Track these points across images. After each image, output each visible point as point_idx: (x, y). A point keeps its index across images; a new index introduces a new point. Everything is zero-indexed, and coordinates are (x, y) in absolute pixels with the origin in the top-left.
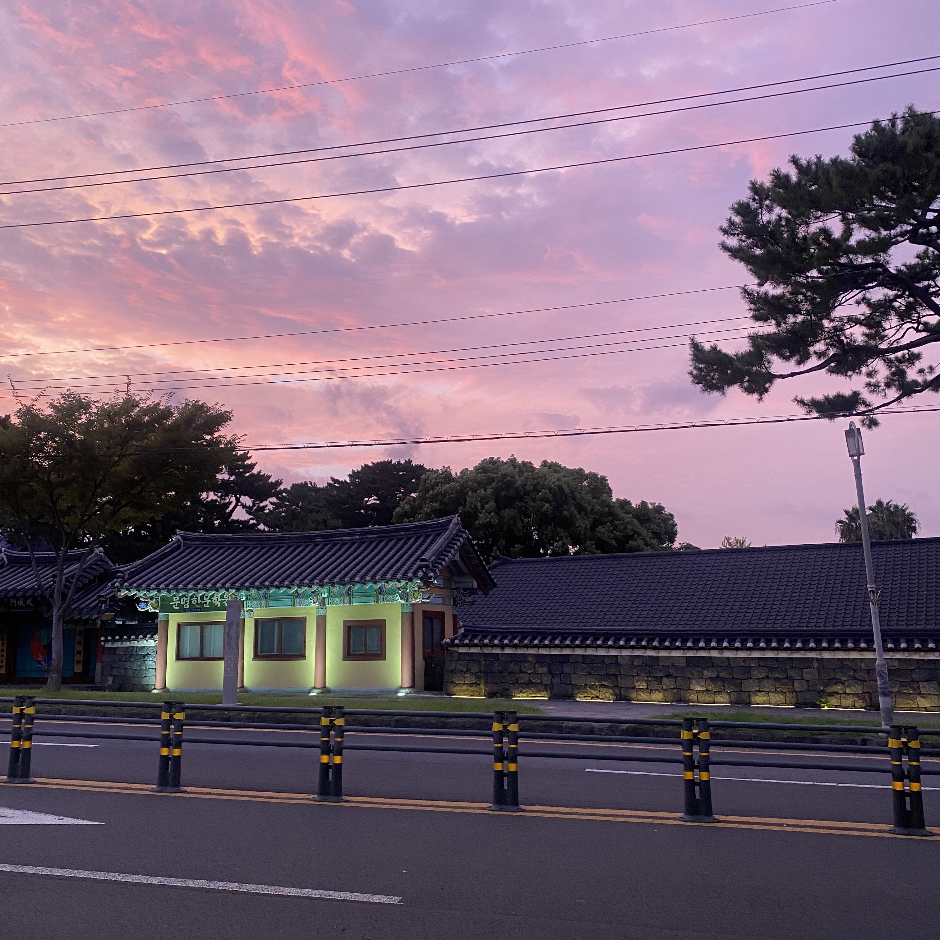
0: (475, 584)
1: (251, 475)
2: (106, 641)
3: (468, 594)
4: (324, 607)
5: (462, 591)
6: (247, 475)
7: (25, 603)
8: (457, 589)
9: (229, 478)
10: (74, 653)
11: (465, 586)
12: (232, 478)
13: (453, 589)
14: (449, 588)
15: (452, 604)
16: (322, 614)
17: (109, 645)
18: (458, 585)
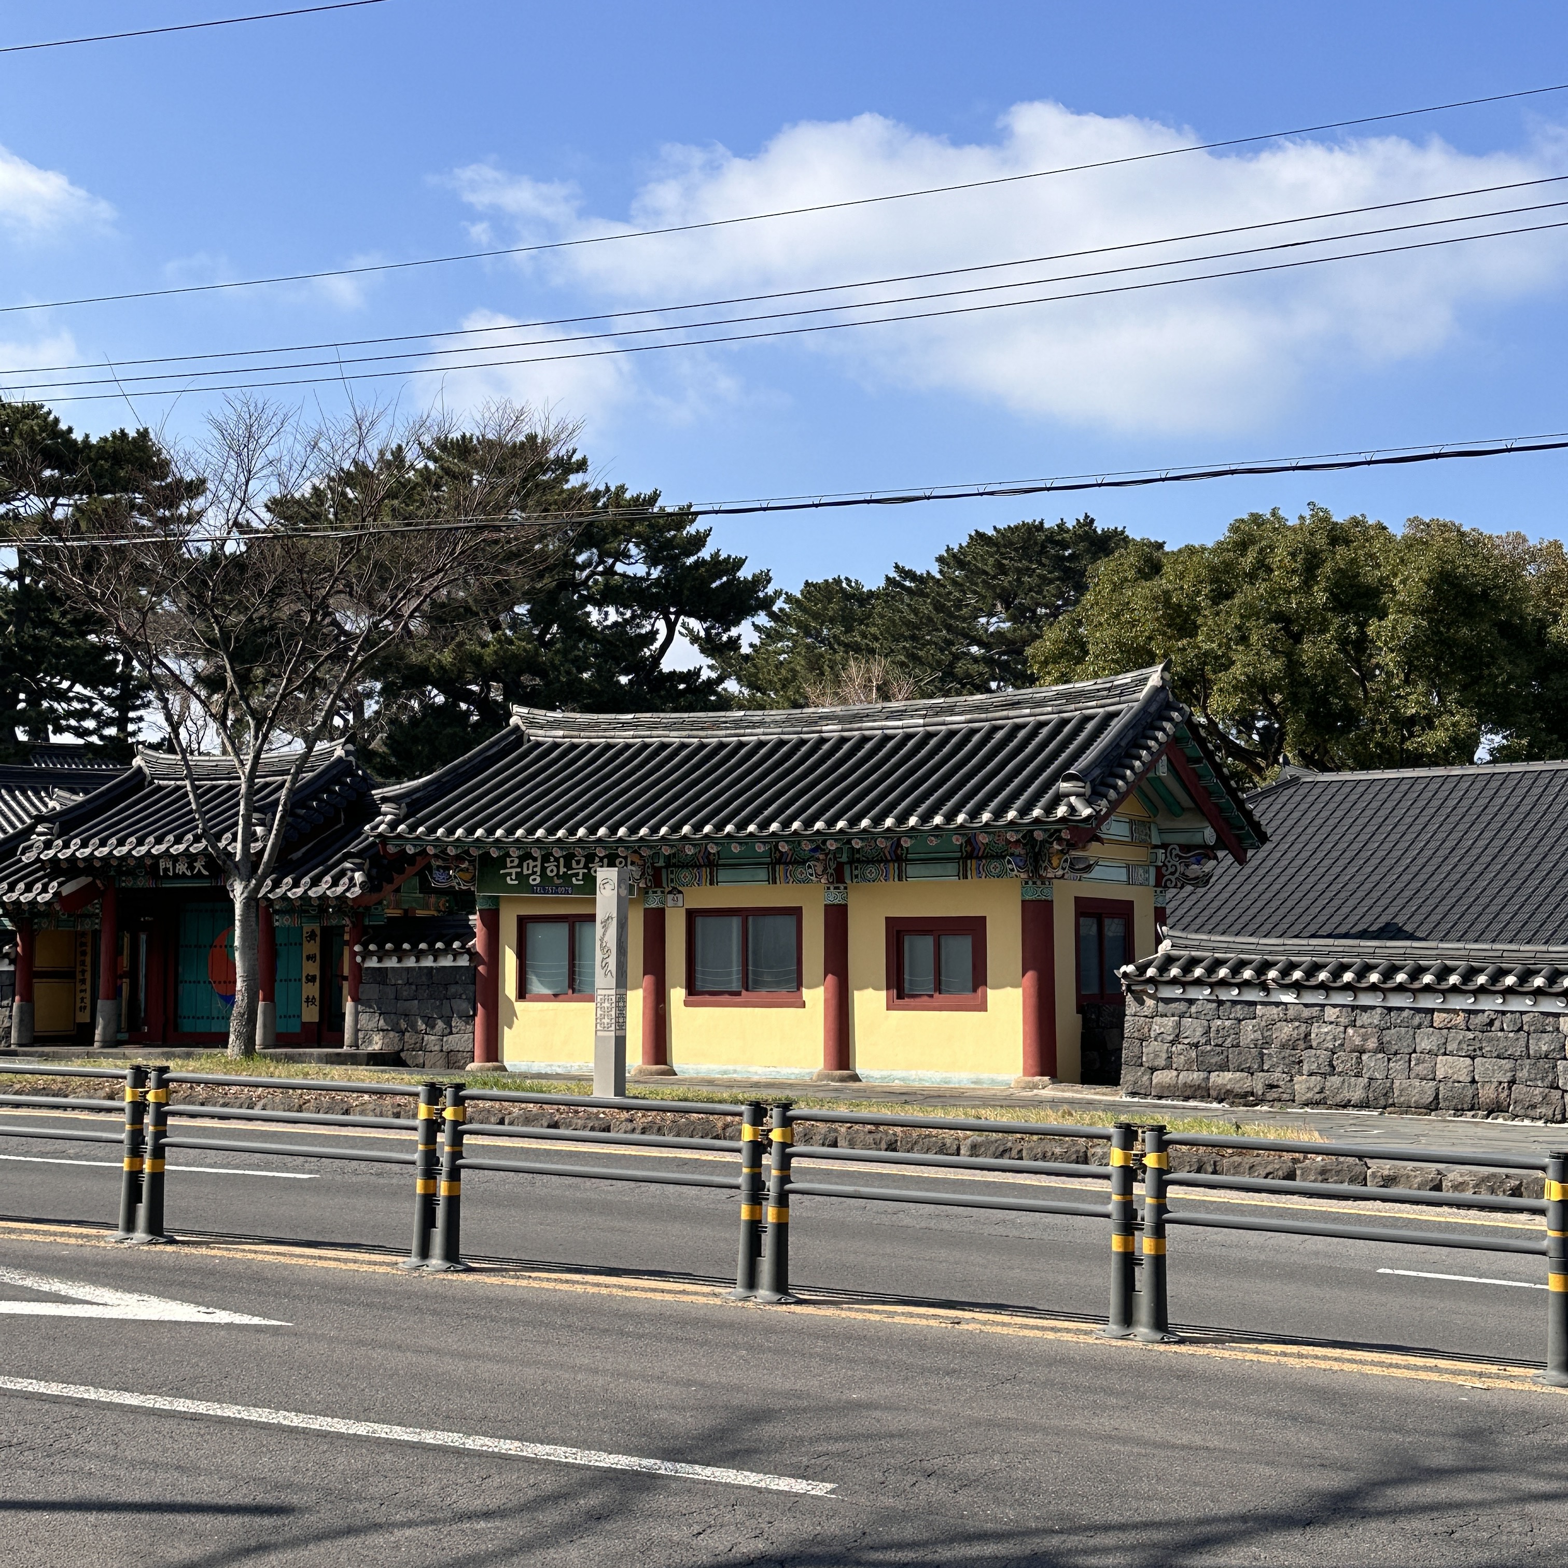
0: (1209, 835)
1: (696, 562)
2: (366, 955)
3: (1193, 859)
4: (842, 886)
5: (1178, 851)
6: (690, 560)
7: (191, 867)
8: (1164, 846)
9: (648, 574)
10: (300, 980)
11: (1182, 839)
12: (656, 573)
13: (1156, 847)
14: (1143, 843)
15: (1152, 881)
16: (836, 902)
17: (373, 963)
18: (1169, 838)
